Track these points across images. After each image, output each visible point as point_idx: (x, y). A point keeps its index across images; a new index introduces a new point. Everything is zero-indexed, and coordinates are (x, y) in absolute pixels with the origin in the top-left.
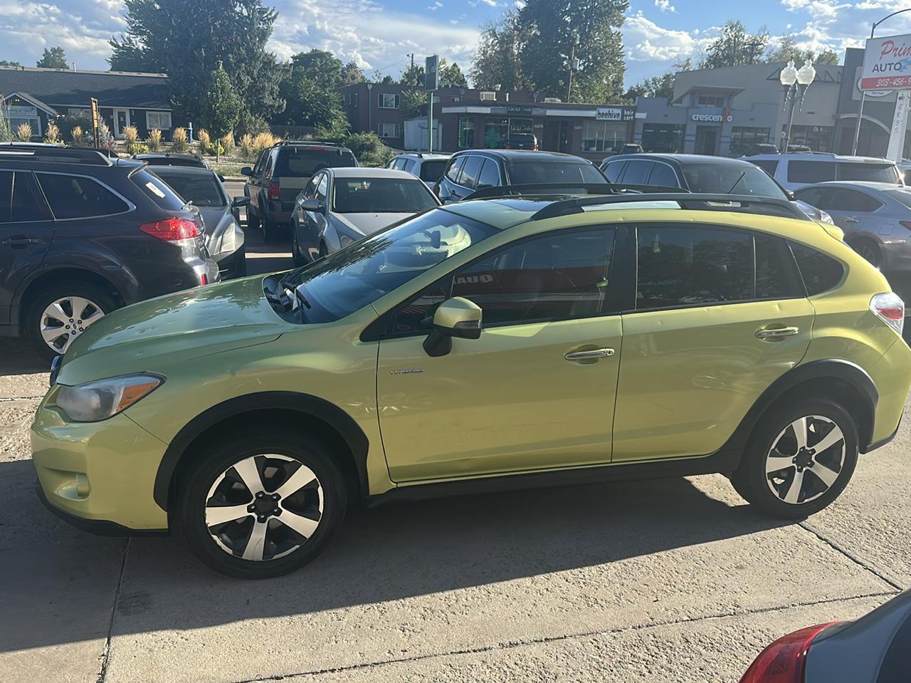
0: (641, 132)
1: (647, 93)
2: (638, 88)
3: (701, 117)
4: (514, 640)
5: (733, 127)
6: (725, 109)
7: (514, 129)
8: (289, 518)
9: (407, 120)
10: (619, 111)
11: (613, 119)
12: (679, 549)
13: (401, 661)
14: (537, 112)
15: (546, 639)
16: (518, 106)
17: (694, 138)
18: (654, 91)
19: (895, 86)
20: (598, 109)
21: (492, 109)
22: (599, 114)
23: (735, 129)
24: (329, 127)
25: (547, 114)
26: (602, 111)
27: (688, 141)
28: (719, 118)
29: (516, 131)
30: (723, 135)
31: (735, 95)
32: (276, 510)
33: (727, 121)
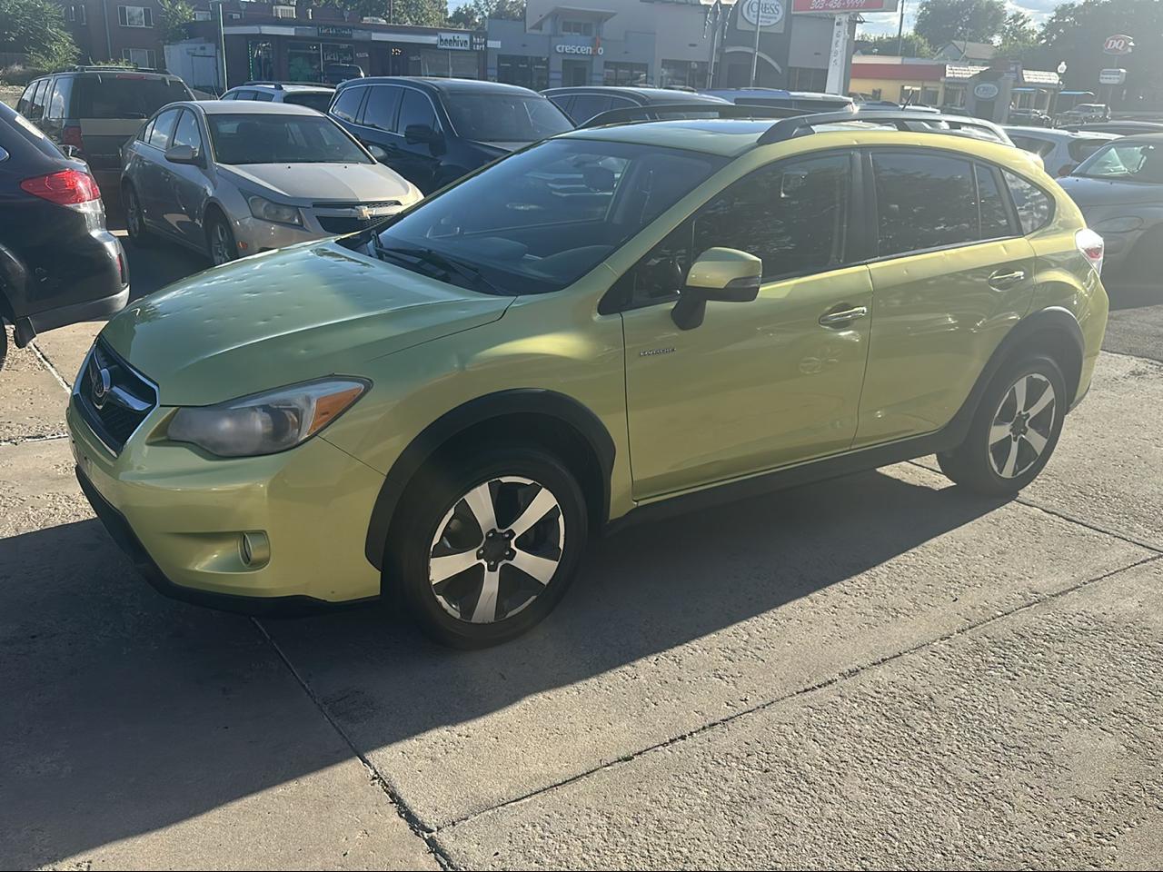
0: (496, 66)
1: (478, 17)
2: (467, 10)
3: (568, 48)
4: (852, 667)
5: (606, 62)
6: (595, 39)
7: (329, 58)
8: (524, 561)
9: (169, 44)
10: (466, 37)
11: (460, 47)
12: (930, 542)
13: (749, 712)
14: (357, 35)
15: (883, 660)
16: (333, 27)
17: (560, 76)
18: (487, 14)
19: (832, 9)
20: (439, 34)
21: (296, 29)
22: (441, 40)
23: (607, 64)
24: (49, 55)
25: (373, 39)
26: (445, 36)
27: (554, 79)
28: (588, 50)
29: (333, 61)
30: (594, 72)
31: (606, 20)
32: (507, 553)
33: (598, 54)
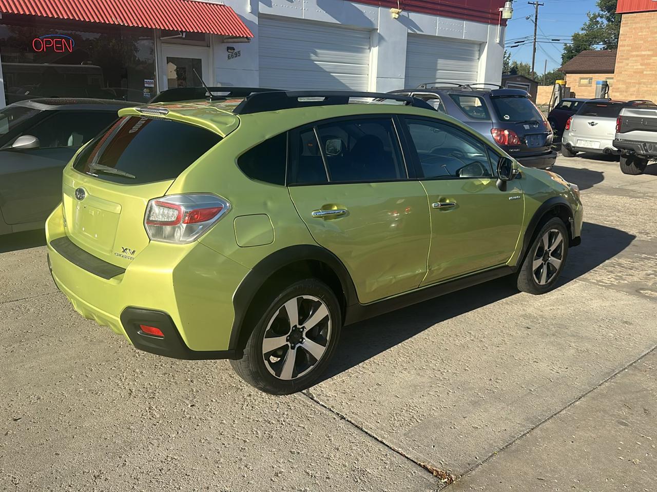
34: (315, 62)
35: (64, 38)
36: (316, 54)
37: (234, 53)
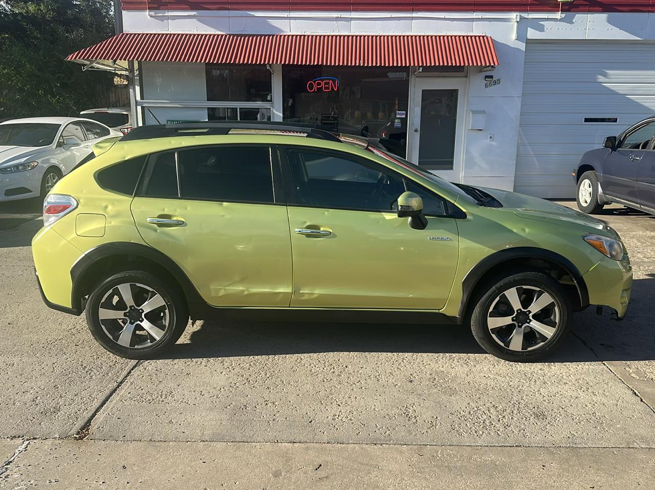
34: (603, 84)
35: (330, 80)
36: (605, 75)
37: (492, 81)
